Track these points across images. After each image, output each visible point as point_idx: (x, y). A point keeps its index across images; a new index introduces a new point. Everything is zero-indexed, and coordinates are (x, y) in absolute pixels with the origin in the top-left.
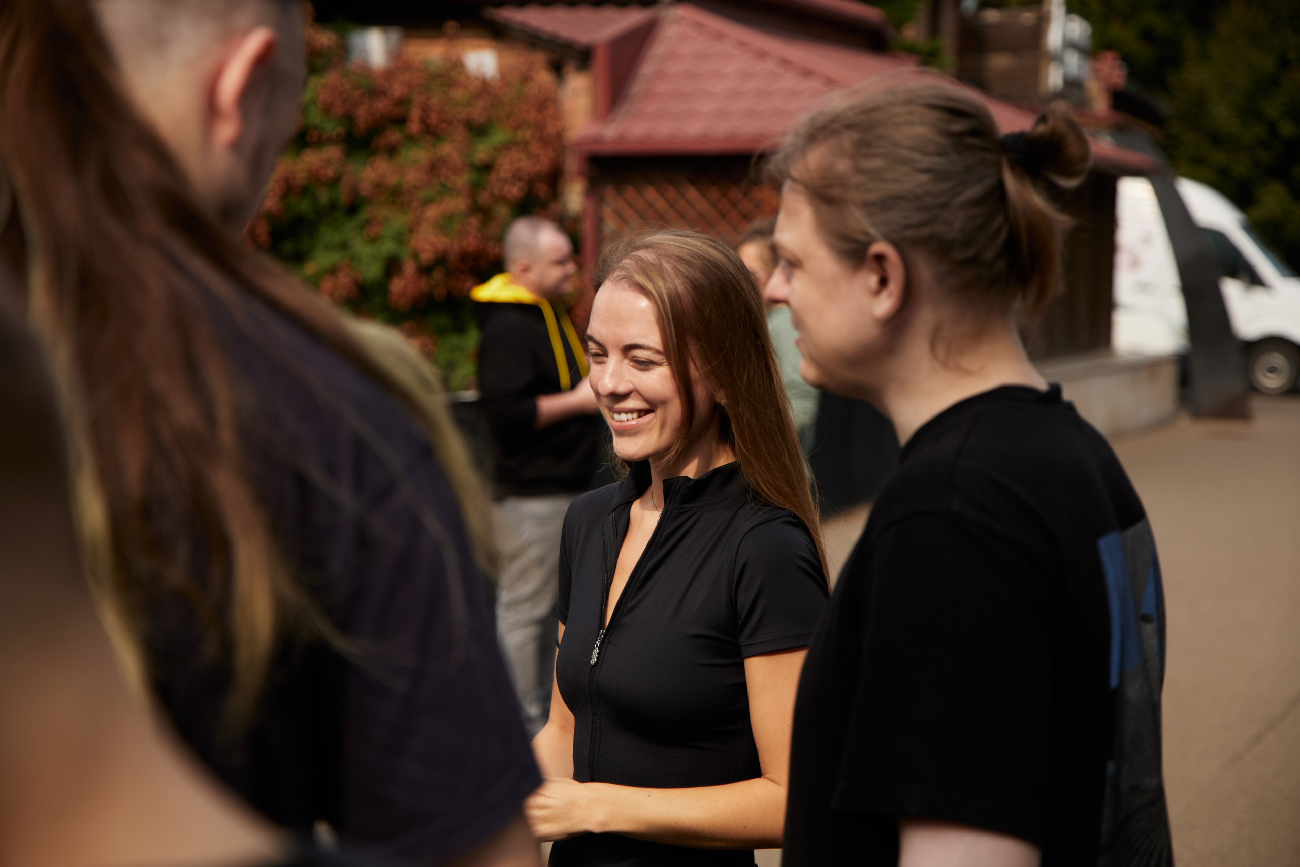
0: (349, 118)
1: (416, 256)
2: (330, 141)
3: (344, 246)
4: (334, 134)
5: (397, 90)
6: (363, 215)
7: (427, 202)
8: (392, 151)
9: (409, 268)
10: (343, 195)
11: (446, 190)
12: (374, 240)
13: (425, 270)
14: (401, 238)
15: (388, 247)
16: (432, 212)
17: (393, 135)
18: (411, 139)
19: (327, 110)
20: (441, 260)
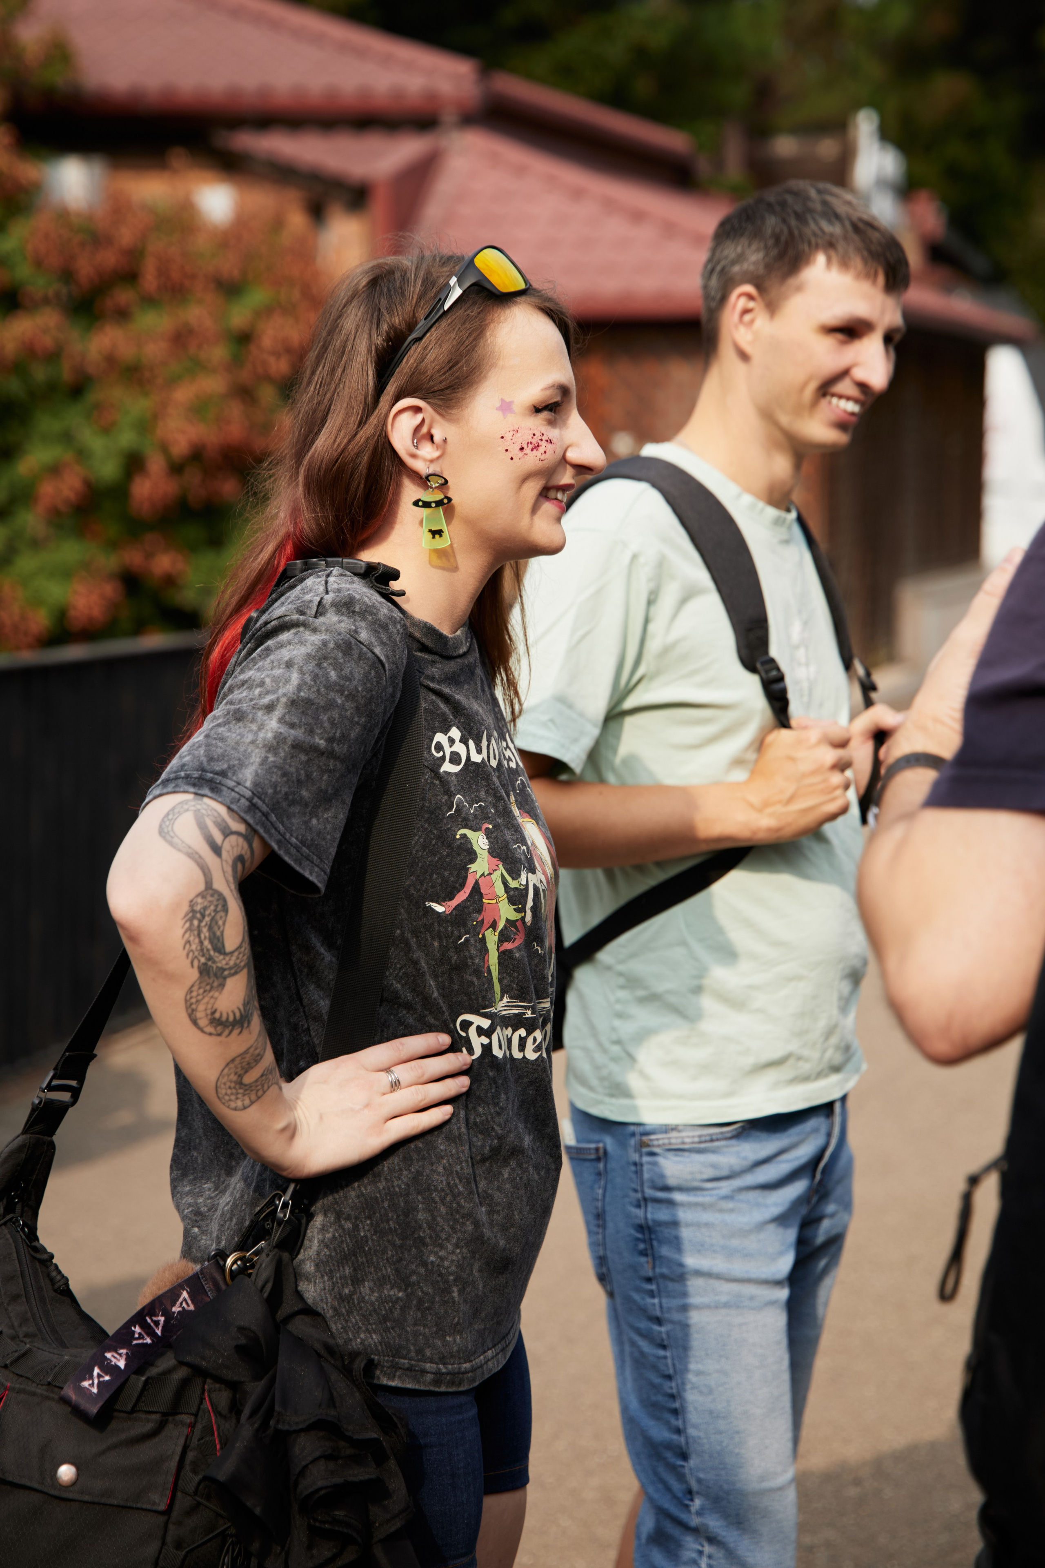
0: (67, 275)
1: (164, 448)
2: (46, 301)
3: (67, 438)
4: (51, 292)
5: (126, 236)
6: (93, 396)
7: (173, 382)
8: (123, 315)
9: (156, 464)
10: (66, 374)
11: (198, 367)
12: (107, 430)
13: (176, 468)
14: (145, 426)
15: (127, 438)
16: (184, 394)
17: (123, 296)
18: (149, 301)
19: (38, 263)
20: (197, 455)
